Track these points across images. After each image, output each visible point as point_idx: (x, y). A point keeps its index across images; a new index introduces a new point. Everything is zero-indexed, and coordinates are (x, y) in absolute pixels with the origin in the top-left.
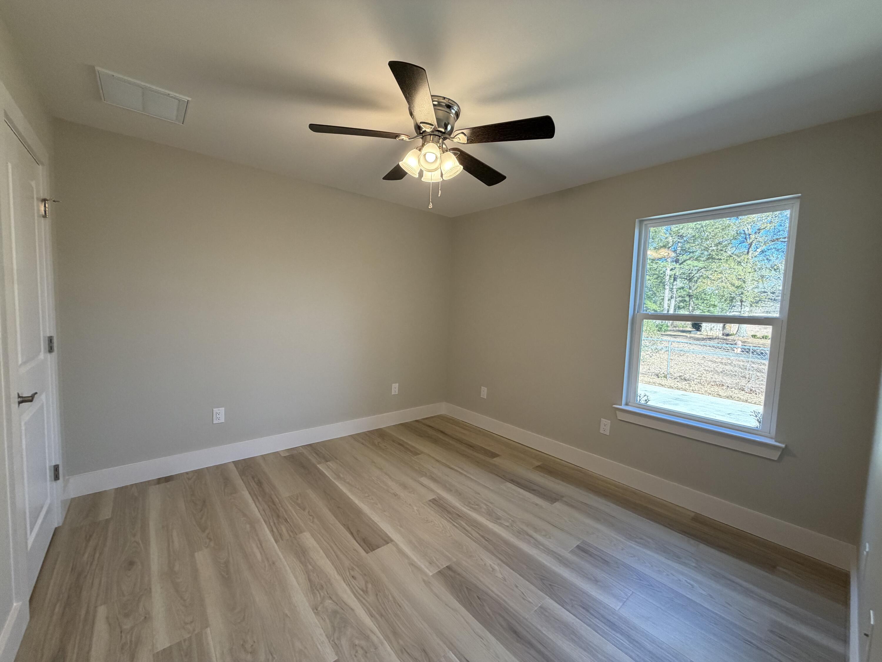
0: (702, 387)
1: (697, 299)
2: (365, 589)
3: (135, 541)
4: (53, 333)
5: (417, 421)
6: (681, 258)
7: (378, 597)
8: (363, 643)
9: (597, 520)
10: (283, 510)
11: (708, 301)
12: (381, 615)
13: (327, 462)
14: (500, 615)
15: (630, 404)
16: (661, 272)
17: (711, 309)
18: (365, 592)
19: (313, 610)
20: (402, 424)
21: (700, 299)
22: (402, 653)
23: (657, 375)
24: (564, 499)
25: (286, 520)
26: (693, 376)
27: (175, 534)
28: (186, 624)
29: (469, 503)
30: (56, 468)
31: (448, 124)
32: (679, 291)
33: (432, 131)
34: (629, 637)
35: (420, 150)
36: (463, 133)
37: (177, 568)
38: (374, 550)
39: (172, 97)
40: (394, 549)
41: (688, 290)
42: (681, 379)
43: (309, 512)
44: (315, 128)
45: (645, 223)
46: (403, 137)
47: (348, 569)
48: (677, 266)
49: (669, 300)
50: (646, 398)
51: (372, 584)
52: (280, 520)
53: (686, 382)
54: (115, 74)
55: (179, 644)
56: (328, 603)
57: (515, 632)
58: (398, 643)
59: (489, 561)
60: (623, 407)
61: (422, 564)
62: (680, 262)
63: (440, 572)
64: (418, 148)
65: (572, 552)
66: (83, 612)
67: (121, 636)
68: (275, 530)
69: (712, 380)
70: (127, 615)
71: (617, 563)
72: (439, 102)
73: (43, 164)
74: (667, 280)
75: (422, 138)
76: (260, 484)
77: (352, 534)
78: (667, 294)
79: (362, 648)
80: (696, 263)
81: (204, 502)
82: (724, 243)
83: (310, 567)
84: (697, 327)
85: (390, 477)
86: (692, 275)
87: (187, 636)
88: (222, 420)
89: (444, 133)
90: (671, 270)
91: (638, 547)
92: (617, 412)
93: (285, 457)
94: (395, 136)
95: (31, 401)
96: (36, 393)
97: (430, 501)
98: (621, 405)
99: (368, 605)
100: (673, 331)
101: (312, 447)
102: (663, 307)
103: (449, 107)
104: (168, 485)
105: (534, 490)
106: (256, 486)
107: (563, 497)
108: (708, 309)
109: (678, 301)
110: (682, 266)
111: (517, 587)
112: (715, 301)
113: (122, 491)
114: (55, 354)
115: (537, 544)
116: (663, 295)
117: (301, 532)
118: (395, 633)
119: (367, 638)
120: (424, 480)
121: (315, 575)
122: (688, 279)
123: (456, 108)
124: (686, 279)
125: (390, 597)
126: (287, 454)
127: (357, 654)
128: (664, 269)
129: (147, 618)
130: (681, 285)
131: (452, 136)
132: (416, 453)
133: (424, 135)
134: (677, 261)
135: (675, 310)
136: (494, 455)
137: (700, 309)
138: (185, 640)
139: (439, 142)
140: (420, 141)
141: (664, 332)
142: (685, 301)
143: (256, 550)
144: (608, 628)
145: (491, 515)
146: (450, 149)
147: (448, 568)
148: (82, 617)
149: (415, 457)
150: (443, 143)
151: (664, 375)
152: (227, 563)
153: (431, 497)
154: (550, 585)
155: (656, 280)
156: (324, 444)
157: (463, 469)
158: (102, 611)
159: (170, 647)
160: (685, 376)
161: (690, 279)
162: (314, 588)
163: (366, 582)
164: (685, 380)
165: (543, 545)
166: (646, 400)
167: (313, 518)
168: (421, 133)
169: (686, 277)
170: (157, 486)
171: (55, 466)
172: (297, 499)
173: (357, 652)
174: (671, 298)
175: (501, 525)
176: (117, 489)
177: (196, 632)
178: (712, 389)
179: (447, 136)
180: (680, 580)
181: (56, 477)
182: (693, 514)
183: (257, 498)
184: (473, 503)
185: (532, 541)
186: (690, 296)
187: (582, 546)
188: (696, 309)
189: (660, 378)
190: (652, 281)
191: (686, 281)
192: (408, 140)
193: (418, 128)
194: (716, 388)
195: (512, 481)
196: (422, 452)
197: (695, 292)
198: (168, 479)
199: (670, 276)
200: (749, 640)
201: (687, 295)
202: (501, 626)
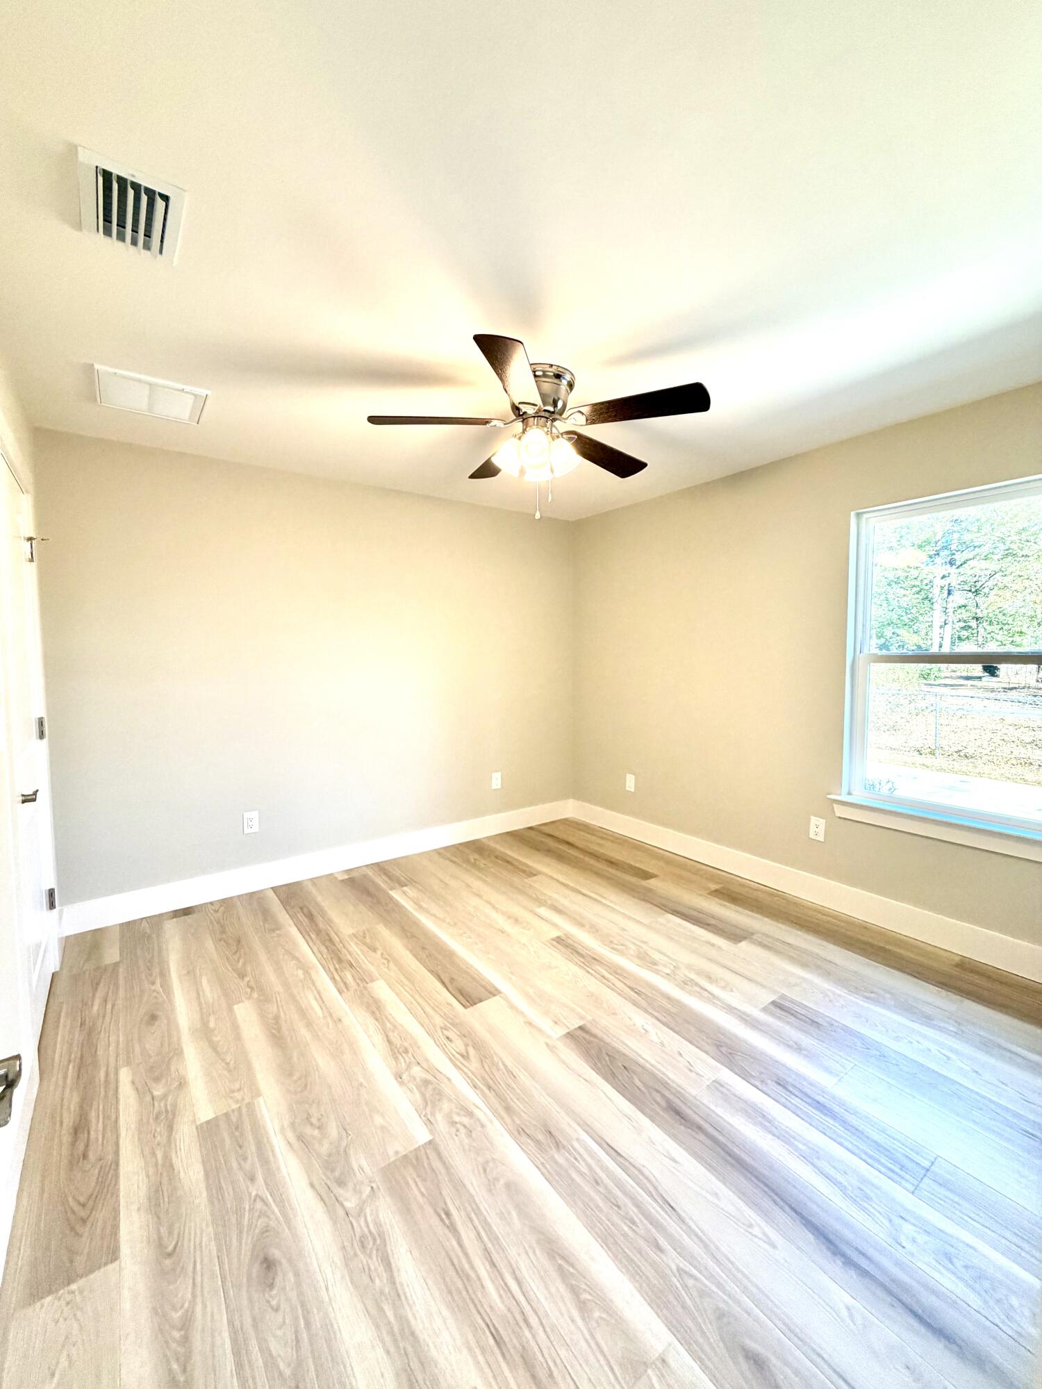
0: (996, 768)
1: (991, 623)
2: (465, 1054)
3: (154, 991)
4: (43, 714)
5: (531, 828)
6: (959, 557)
7: (484, 1063)
8: (466, 1120)
9: (804, 965)
10: (346, 952)
11: (1010, 626)
12: (489, 1088)
13: (403, 886)
14: (657, 1091)
15: (854, 793)
16: (925, 582)
17: (1017, 639)
18: (465, 1057)
19: (396, 1079)
20: (508, 833)
21: (995, 623)
22: (519, 1133)
23: (918, 751)
24: (754, 937)
25: (351, 965)
26: (981, 750)
27: (204, 981)
28: (233, 1092)
29: (611, 942)
30: (51, 893)
31: (559, 399)
32: (959, 611)
33: (537, 413)
34: (844, 1123)
35: (520, 438)
36: (580, 412)
37: (212, 1025)
38: (475, 1004)
39: (187, 392)
40: (503, 1002)
41: (974, 610)
42: (959, 756)
43: (382, 954)
44: (374, 420)
45: (865, 516)
46: (494, 423)
47: (441, 1028)
48: (953, 570)
49: (941, 627)
50: (890, 785)
51: (474, 1048)
52: (344, 965)
53: (967, 761)
54: (119, 371)
55: (227, 1115)
56: (416, 1070)
57: (678, 1113)
58: (513, 1120)
59: (640, 1019)
60: (844, 798)
61: (545, 1023)
62: (958, 563)
63: (570, 1035)
64: (518, 437)
65: (765, 1010)
66: (102, 1074)
67: (153, 1105)
68: (337, 978)
69: (1013, 756)
70: (157, 1080)
71: (832, 1025)
72: (544, 372)
73: (27, 492)
74: (937, 595)
75: (523, 421)
76: (310, 916)
77: (443, 983)
78: (938, 618)
79: (465, 1126)
80: (984, 564)
81: (239, 941)
82: (1033, 529)
83: (388, 1024)
84: (991, 671)
85: (494, 907)
86: (980, 583)
87: (235, 1106)
88: (256, 829)
89: (553, 413)
90: (944, 577)
91: (866, 1005)
92: (835, 805)
93: (342, 881)
94: (485, 422)
95: (34, 800)
96: (37, 791)
97: (553, 940)
98: (840, 795)
99: (470, 1074)
100: (952, 677)
101: (380, 867)
102: (931, 639)
103: (558, 376)
104: (189, 919)
105: (708, 925)
106: (306, 920)
107: (753, 934)
108: (1011, 639)
109: (958, 629)
110: (961, 570)
111: (680, 1054)
112: (1022, 624)
113: (128, 927)
114: (45, 740)
115: (712, 999)
116: (931, 619)
117: (373, 980)
118: (508, 1109)
119: (470, 1114)
120: (542, 911)
121: (396, 1034)
122: (973, 590)
123: (568, 377)
124: (970, 591)
125: (501, 1065)
126: (346, 877)
127: (458, 1133)
128: (930, 577)
129: (182, 1084)
130: (963, 602)
131: (564, 416)
132: (532, 874)
133: (524, 417)
134: (951, 563)
135: (953, 643)
136: (647, 876)
137: (997, 641)
138: (233, 1111)
139: (546, 426)
140: (519, 426)
141: (935, 680)
142: (970, 627)
143: (314, 1004)
144: (814, 1111)
145: (644, 959)
146: (562, 434)
147: (581, 1028)
148: (102, 1079)
149: (530, 879)
150: (552, 426)
151: (930, 750)
152: (277, 1018)
153: (555, 934)
154: (730, 1053)
155: (917, 596)
156: (395, 862)
157: (602, 896)
158: (125, 1076)
159: (216, 1119)
160: (967, 750)
161: (976, 591)
162: (396, 1051)
163: (466, 1045)
164: (966, 757)
165: (718, 998)
166: (890, 789)
167: (388, 961)
168: (520, 415)
169: (969, 589)
170: (175, 920)
171: (50, 890)
172: (365, 937)
173: (458, 1131)
174: (945, 624)
175: (657, 972)
176: (122, 925)
177: (246, 1101)
178: (1013, 771)
179: (557, 417)
180: (929, 1050)
181: (52, 905)
182: (957, 959)
183: (309, 936)
184: (616, 942)
185: (706, 994)
186: (977, 619)
187: (778, 1001)
188: (989, 639)
189: (924, 756)
190: (910, 598)
191: (970, 593)
192: (502, 425)
193: (516, 409)
194: (1019, 769)
195: (676, 913)
196: (539, 873)
197: (985, 612)
198: (187, 912)
199: (942, 588)
200: (1031, 1131)
201: (973, 618)
202: (658, 1104)
